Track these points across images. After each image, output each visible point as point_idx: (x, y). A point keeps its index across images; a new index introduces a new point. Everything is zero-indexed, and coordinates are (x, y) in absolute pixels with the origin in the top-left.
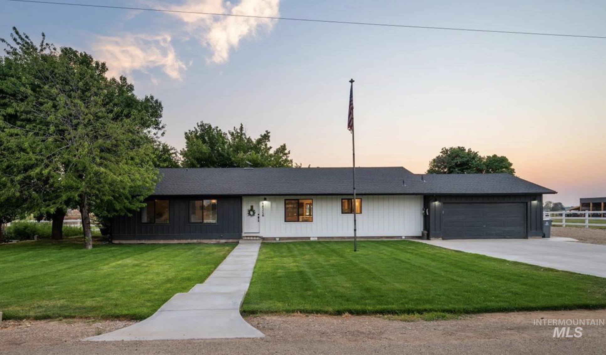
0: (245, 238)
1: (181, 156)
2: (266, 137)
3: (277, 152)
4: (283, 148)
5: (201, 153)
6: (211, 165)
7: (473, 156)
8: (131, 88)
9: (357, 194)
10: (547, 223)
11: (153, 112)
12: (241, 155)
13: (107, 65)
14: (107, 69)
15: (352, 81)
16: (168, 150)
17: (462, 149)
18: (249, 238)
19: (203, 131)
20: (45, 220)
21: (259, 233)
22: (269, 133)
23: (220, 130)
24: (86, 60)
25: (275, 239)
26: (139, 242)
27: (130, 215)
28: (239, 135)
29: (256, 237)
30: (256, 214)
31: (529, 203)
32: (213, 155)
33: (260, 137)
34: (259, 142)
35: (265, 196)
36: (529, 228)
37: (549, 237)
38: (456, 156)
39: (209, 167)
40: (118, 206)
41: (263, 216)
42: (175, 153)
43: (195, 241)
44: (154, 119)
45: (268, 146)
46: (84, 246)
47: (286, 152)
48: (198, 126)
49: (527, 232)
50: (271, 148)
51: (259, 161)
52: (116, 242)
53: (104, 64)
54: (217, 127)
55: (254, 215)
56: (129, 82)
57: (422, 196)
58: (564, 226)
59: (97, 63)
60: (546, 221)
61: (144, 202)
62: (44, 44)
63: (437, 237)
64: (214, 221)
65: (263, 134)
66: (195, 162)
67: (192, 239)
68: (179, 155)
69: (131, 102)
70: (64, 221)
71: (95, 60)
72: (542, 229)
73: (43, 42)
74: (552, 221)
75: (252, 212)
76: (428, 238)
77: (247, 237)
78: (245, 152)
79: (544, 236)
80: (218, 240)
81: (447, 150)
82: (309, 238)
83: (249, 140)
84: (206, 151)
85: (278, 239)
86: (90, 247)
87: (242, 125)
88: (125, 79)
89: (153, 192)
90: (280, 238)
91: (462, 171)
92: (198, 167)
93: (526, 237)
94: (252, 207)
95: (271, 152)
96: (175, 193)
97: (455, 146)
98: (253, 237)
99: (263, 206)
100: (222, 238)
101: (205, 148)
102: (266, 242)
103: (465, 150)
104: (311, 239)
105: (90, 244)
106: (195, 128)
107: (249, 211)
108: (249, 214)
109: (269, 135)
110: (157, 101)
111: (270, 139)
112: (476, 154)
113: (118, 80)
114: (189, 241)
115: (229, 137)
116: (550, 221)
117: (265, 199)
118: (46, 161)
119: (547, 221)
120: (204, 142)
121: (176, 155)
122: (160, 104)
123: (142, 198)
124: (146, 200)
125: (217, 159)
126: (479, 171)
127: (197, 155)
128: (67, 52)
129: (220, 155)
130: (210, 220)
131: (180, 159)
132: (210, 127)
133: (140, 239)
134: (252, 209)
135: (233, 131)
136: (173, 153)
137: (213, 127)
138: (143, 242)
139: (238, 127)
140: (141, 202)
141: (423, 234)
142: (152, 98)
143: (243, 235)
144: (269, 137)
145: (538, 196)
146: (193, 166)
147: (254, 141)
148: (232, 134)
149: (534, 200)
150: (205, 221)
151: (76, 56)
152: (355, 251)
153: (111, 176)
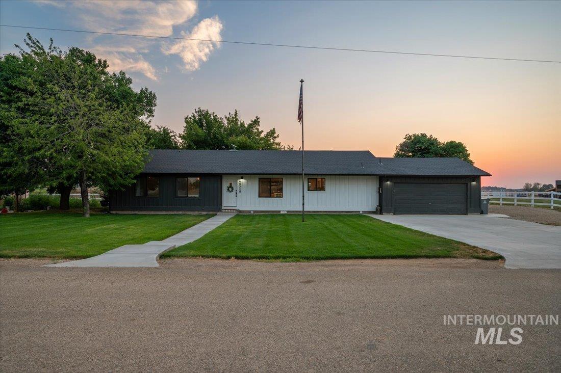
0: (224, 211)
1: (180, 139)
2: (256, 122)
3: (267, 135)
4: (273, 132)
5: (198, 136)
6: (207, 147)
7: (433, 142)
8: (129, 81)
9: (305, 174)
10: (485, 201)
11: (147, 102)
12: (233, 138)
13: (108, 62)
14: (108, 66)
15: (302, 81)
16: (168, 134)
17: (423, 136)
18: (227, 211)
19: (200, 116)
20: (56, 193)
21: (236, 206)
22: (259, 118)
23: (216, 116)
24: (89, 59)
25: (250, 212)
26: (133, 213)
27: (123, 189)
28: (233, 120)
29: (233, 210)
30: (234, 191)
31: (469, 184)
32: (209, 138)
33: (251, 122)
34: (250, 126)
35: (242, 176)
36: (469, 206)
37: (487, 214)
38: (418, 142)
39: (205, 149)
40: (112, 182)
41: (240, 192)
42: (174, 136)
43: (181, 213)
44: (148, 108)
45: (260, 130)
46: (83, 215)
47: (275, 135)
48: (196, 112)
49: (467, 209)
50: (262, 131)
51: (248, 144)
52: (114, 212)
53: (105, 62)
54: (214, 113)
55: (232, 191)
56: (127, 76)
57: (378, 177)
58: (516, 205)
59: (100, 61)
60: (484, 200)
61: (134, 179)
62: (52, 47)
63: (388, 212)
64: (197, 196)
65: (253, 120)
66: (192, 144)
67: (177, 211)
68: (177, 138)
69: (126, 95)
70: (71, 194)
71: (98, 58)
72: (480, 206)
73: (51, 46)
74: (489, 200)
75: (230, 189)
76: (381, 213)
77: (225, 210)
78: (237, 135)
79: (482, 213)
80: (200, 212)
81: (410, 136)
82: (280, 211)
83: (242, 124)
84: (201, 134)
85: (252, 212)
86: (88, 216)
87: (236, 111)
88: (124, 74)
89: (142, 170)
90: (255, 212)
91: (423, 156)
92: (195, 149)
93: (466, 214)
94: (231, 184)
95: (262, 135)
96: (164, 172)
97: (419, 133)
98: (231, 210)
99: (240, 184)
100: (203, 210)
101: (202, 132)
102: (241, 215)
103: (426, 136)
104: (281, 213)
105: (88, 213)
106: (193, 113)
107: (228, 188)
108: (228, 190)
109: (259, 120)
110: (151, 93)
111: (260, 124)
112: (436, 140)
113: (118, 74)
114: (175, 212)
115: (225, 122)
116: (488, 200)
117: (242, 178)
118: (49, 145)
119: (486, 199)
120: (201, 126)
121: (175, 138)
122: (154, 95)
123: (132, 175)
124: (136, 177)
125: (212, 141)
126: (437, 155)
127: (194, 137)
128: (74, 52)
129: (215, 137)
130: (194, 194)
131: (180, 141)
132: (207, 113)
133: (134, 210)
134: (231, 186)
135: (228, 116)
136: (172, 136)
137: (210, 112)
138: (137, 212)
139: (233, 113)
140: (132, 179)
141: (377, 210)
142: (147, 90)
143: (223, 208)
144: (259, 122)
145: (477, 178)
146: (190, 147)
147: (246, 126)
148: (228, 119)
149: (474, 181)
150: (189, 196)
151: (83, 55)
152: (303, 221)
153: (104, 157)
